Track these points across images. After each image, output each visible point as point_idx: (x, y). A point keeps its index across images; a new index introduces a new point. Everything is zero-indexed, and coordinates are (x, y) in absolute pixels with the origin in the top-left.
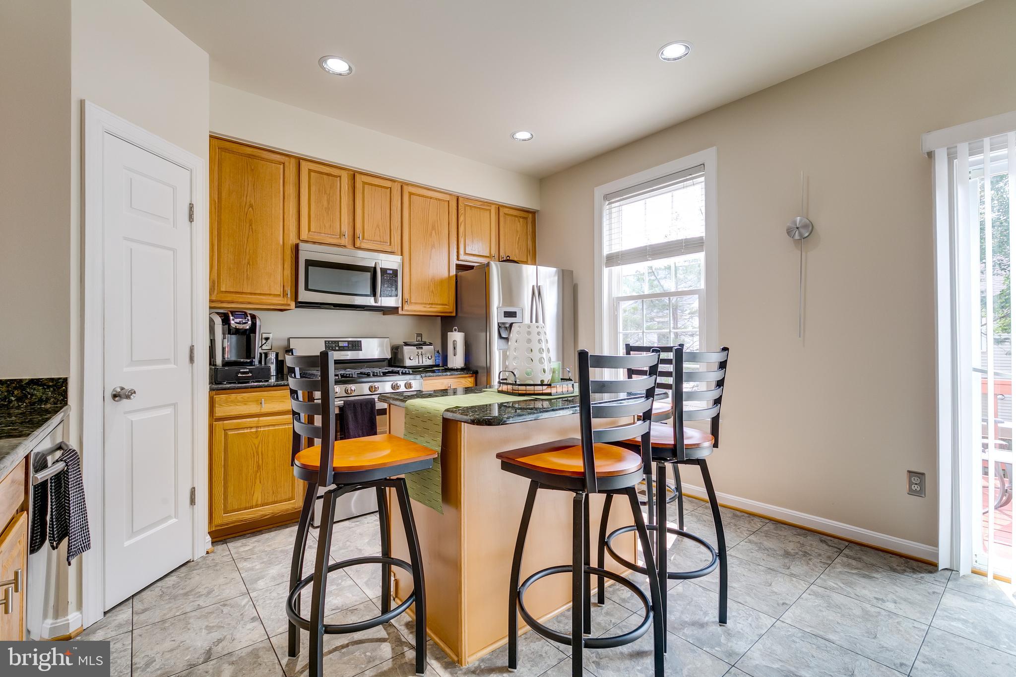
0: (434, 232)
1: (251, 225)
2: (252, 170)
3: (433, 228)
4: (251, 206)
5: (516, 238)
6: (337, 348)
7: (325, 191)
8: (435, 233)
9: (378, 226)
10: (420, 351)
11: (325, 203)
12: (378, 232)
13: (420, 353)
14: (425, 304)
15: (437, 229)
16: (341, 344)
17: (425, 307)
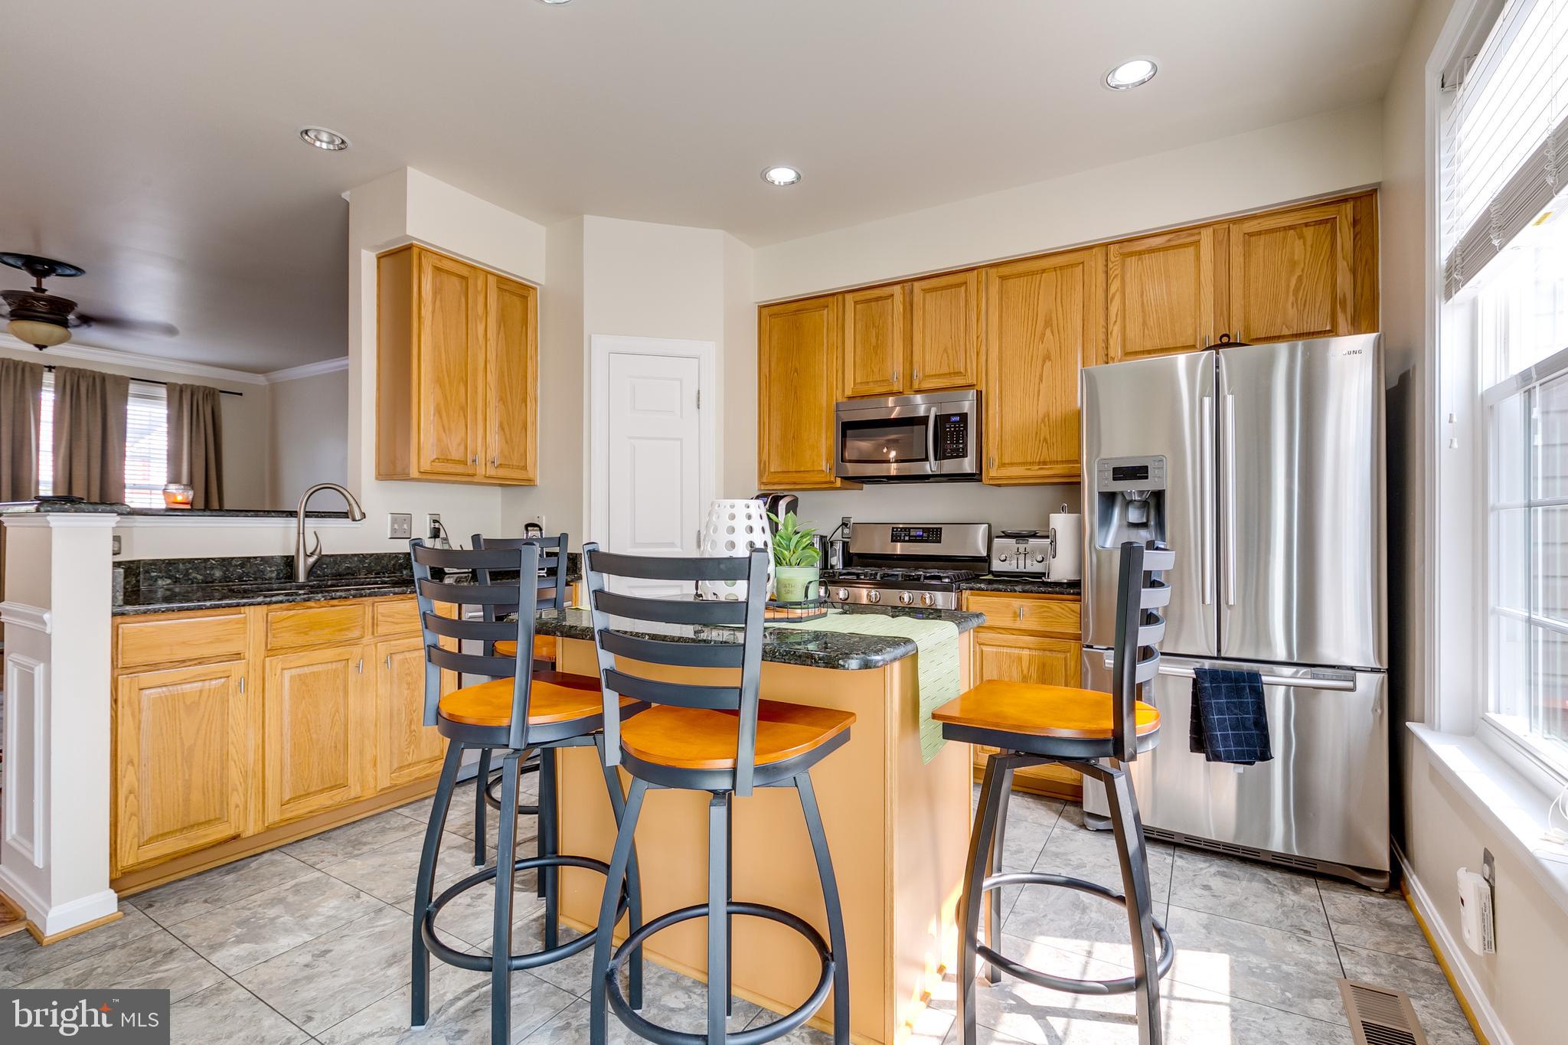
0: (1048, 331)
1: (795, 393)
2: (797, 328)
3: (1048, 323)
4: (796, 370)
5: (1288, 281)
6: (907, 538)
7: (873, 324)
8: (1052, 332)
9: (946, 351)
10: (1022, 547)
11: (873, 340)
12: (946, 358)
13: (1022, 550)
14: (1031, 463)
15: (1055, 323)
16: (913, 533)
17: (1029, 469)
